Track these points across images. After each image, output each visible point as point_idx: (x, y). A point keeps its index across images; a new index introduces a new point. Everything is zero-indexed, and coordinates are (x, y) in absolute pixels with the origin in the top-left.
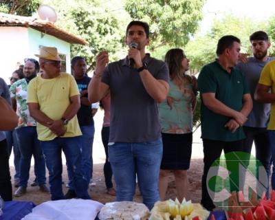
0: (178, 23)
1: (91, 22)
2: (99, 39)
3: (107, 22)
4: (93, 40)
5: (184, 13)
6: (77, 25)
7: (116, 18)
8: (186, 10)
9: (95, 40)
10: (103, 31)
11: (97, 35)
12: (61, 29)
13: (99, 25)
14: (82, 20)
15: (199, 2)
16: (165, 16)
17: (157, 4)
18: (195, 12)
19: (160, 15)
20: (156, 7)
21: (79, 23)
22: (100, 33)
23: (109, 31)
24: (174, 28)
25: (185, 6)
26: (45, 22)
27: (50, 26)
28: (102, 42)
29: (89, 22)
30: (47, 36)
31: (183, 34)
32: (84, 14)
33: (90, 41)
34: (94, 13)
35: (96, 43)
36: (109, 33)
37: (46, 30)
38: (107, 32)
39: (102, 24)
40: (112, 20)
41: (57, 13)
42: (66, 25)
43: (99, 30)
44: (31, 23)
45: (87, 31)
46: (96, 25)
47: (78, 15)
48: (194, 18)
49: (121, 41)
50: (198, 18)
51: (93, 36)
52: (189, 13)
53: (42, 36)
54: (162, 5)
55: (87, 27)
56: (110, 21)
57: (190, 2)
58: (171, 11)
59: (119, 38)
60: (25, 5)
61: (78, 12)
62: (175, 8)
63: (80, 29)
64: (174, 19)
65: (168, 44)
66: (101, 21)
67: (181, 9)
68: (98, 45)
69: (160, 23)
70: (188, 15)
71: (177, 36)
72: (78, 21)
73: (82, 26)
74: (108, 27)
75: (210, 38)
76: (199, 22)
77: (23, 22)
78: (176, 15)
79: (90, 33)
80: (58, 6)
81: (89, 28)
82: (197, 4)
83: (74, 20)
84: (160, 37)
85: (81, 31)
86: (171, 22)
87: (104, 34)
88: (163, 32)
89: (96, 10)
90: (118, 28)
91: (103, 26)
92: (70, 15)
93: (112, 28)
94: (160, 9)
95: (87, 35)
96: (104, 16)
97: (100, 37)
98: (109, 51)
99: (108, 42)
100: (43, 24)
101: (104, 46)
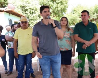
0: (59, 9)
1: (27, 9)
2: (30, 16)
3: (33, 9)
5: (61, 5)
6: (22, 11)
7: (36, 8)
8: (62, 4)
9: (29, 16)
10: (32, 13)
11: (29, 14)
12: (16, 12)
13: (30, 11)
14: (24, 9)
15: (66, 1)
16: (54, 6)
17: (51, 2)
18: (65, 4)
19: (52, 6)
20: (51, 3)
21: (23, 10)
22: (31, 13)
23: (34, 12)
24: (58, 11)
25: (61, 2)
27: (12, 11)
28: (32, 16)
29: (26, 9)
30: (11, 15)
31: (61, 13)
32: (24, 6)
33: (27, 16)
34: (28, 6)
35: (29, 17)
36: (34, 13)
37: (11, 13)
38: (33, 13)
39: (31, 10)
40: (35, 8)
41: (15, 7)
42: (18, 11)
43: (30, 12)
44: (5, 10)
45: (26, 13)
46: (29, 10)
47: (22, 7)
48: (65, 7)
49: (39, 16)
50: (66, 7)
51: (28, 15)
52: (63, 5)
53: (9, 15)
54: (53, 2)
55: (26, 11)
56: (34, 9)
57: (63, 1)
58: (57, 5)
59: (38, 15)
60: (2, 4)
61: (22, 6)
62: (58, 3)
63: (23, 12)
64: (58, 7)
65: (55, 17)
66: (31, 9)
67: (60, 4)
68: (30, 18)
69: (52, 9)
70: (63, 6)
71: (59, 14)
72: (22, 9)
73: (24, 11)
74: (34, 11)
75: (72, 13)
76: (67, 8)
77: (2, 10)
78: (58, 6)
79: (27, 14)
80: (15, 4)
81: (27, 11)
82: (66, 2)
83: (21, 9)
84: (53, 14)
85: (24, 13)
86: (56, 9)
87: (32, 14)
88: (54, 12)
89: (29, 5)
90: (37, 11)
91: (32, 11)
92: (19, 7)
93: (35, 11)
94: (52, 4)
95: (26, 14)
96: (32, 7)
97: (31, 15)
98: (34, 20)
99: (34, 16)
100: (9, 11)
101: (32, 18)
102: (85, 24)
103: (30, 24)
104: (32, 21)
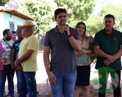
0: (82, 8)
1: (36, 9)
2: (40, 18)
3: (44, 8)
4: (37, 18)
5: (85, 3)
6: (28, 10)
7: (49, 6)
8: (87, 1)
9: (38, 18)
10: (43, 13)
11: (39, 15)
12: (20, 13)
14: (32, 8)
16: (75, 5)
18: (91, 2)
19: (72, 4)
21: (30, 9)
22: (41, 14)
26: (12, 9)
27: (15, 11)
28: (42, 19)
30: (13, 16)
31: (85, 14)
32: (32, 4)
34: (37, 4)
36: (46, 14)
37: (13, 13)
42: (23, 10)
43: (40, 13)
44: (5, 10)
45: (34, 13)
46: (39, 10)
47: (29, 5)
48: (91, 5)
49: (52, 18)
50: (93, 6)
51: (38, 16)
52: (88, 3)
53: (11, 16)
56: (46, 8)
61: (29, 3)
65: (77, 20)
66: (41, 8)
67: (84, 1)
68: (40, 21)
69: (72, 9)
71: (82, 15)
73: (31, 11)
74: (45, 11)
75: (100, 16)
76: (94, 8)
77: (0, 10)
78: (81, 4)
79: (35, 15)
81: (35, 12)
83: (27, 8)
84: (73, 16)
87: (43, 15)
88: (75, 13)
89: (38, 2)
90: (51, 11)
91: (43, 11)
92: (24, 5)
93: (47, 11)
97: (41, 16)
98: (46, 24)
99: (45, 19)
100: (11, 10)
101: (43, 21)
102: (108, 33)
103: (40, 29)
104: (43, 26)
